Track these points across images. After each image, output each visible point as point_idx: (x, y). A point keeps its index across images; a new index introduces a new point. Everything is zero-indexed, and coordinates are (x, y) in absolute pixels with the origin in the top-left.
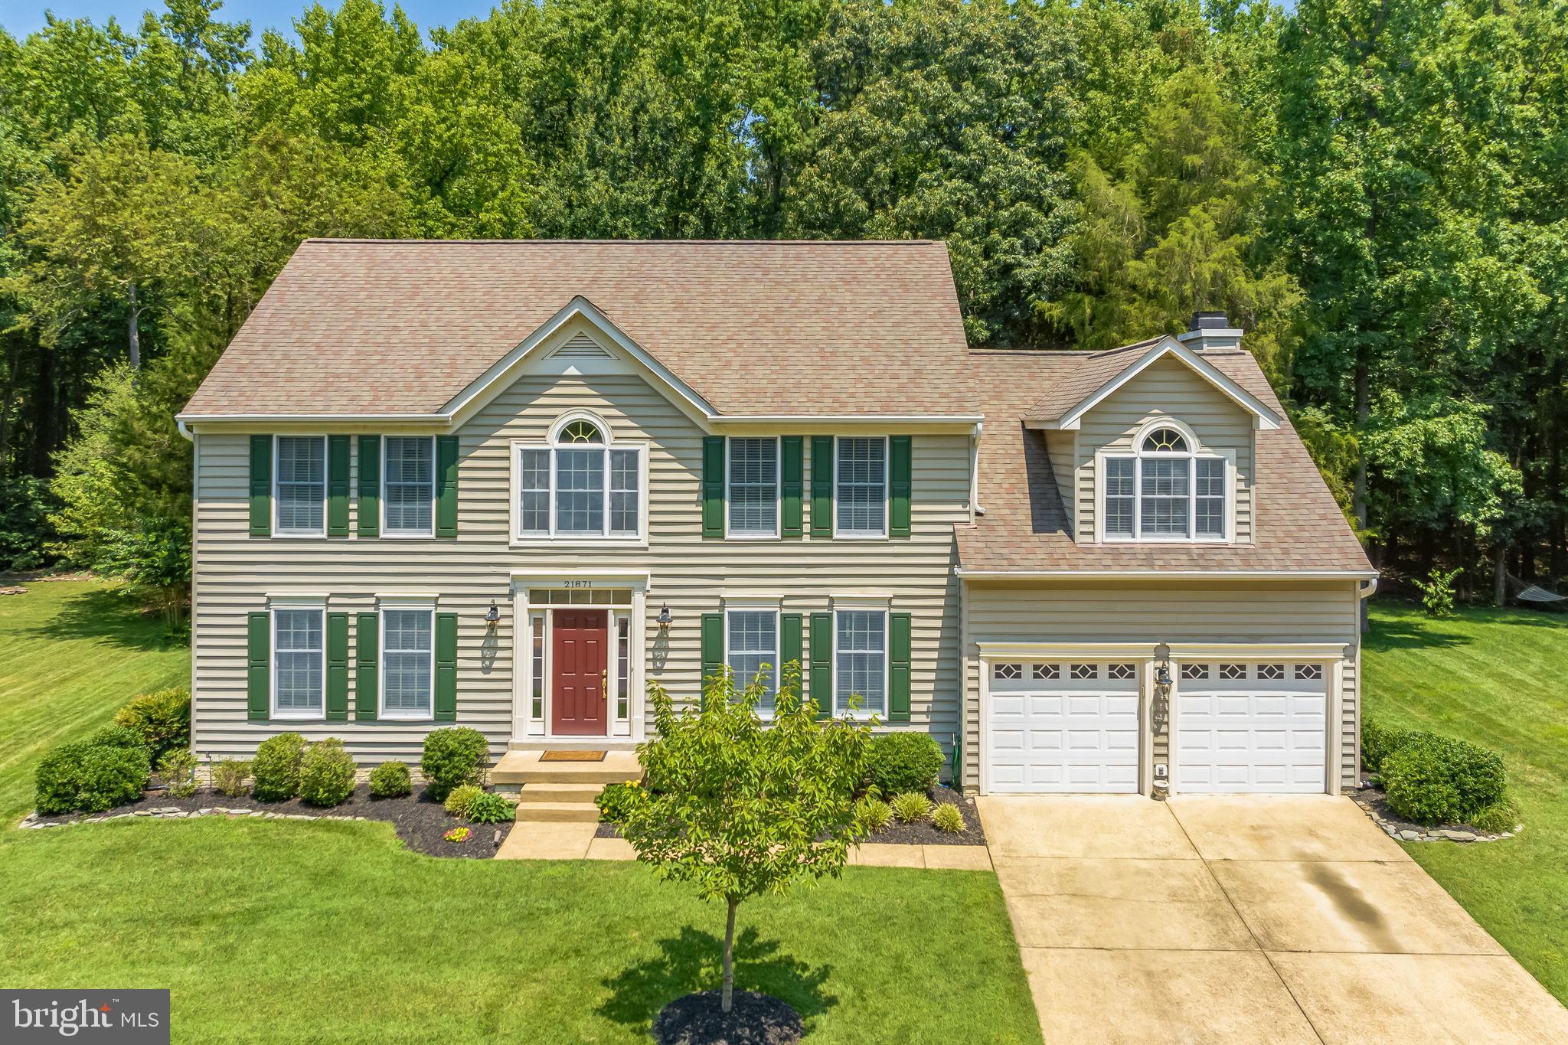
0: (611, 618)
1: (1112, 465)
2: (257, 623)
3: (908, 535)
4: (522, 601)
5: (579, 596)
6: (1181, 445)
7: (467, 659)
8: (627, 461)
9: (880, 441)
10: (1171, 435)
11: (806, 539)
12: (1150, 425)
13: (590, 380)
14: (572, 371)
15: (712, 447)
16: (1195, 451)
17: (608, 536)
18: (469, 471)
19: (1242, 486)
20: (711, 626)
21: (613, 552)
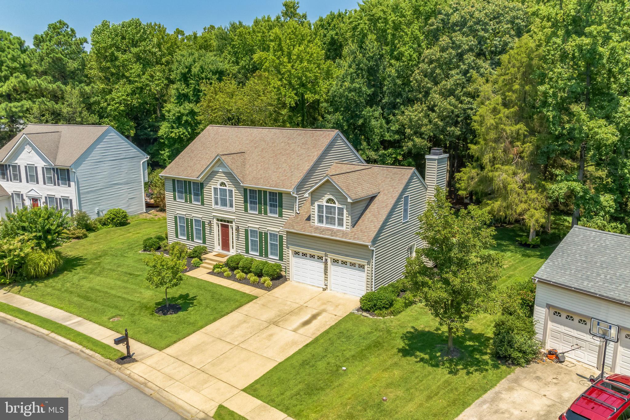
0: (230, 227)
1: (319, 206)
2: (176, 217)
3: (282, 217)
4: (215, 220)
5: (225, 221)
6: (335, 203)
7: (207, 231)
8: (231, 191)
9: (276, 193)
10: (333, 200)
11: (263, 215)
12: (328, 197)
13: (224, 173)
14: (221, 170)
15: (245, 190)
16: (337, 205)
17: (228, 208)
18: (205, 190)
19: (347, 215)
20: (246, 231)
21: (229, 212)
